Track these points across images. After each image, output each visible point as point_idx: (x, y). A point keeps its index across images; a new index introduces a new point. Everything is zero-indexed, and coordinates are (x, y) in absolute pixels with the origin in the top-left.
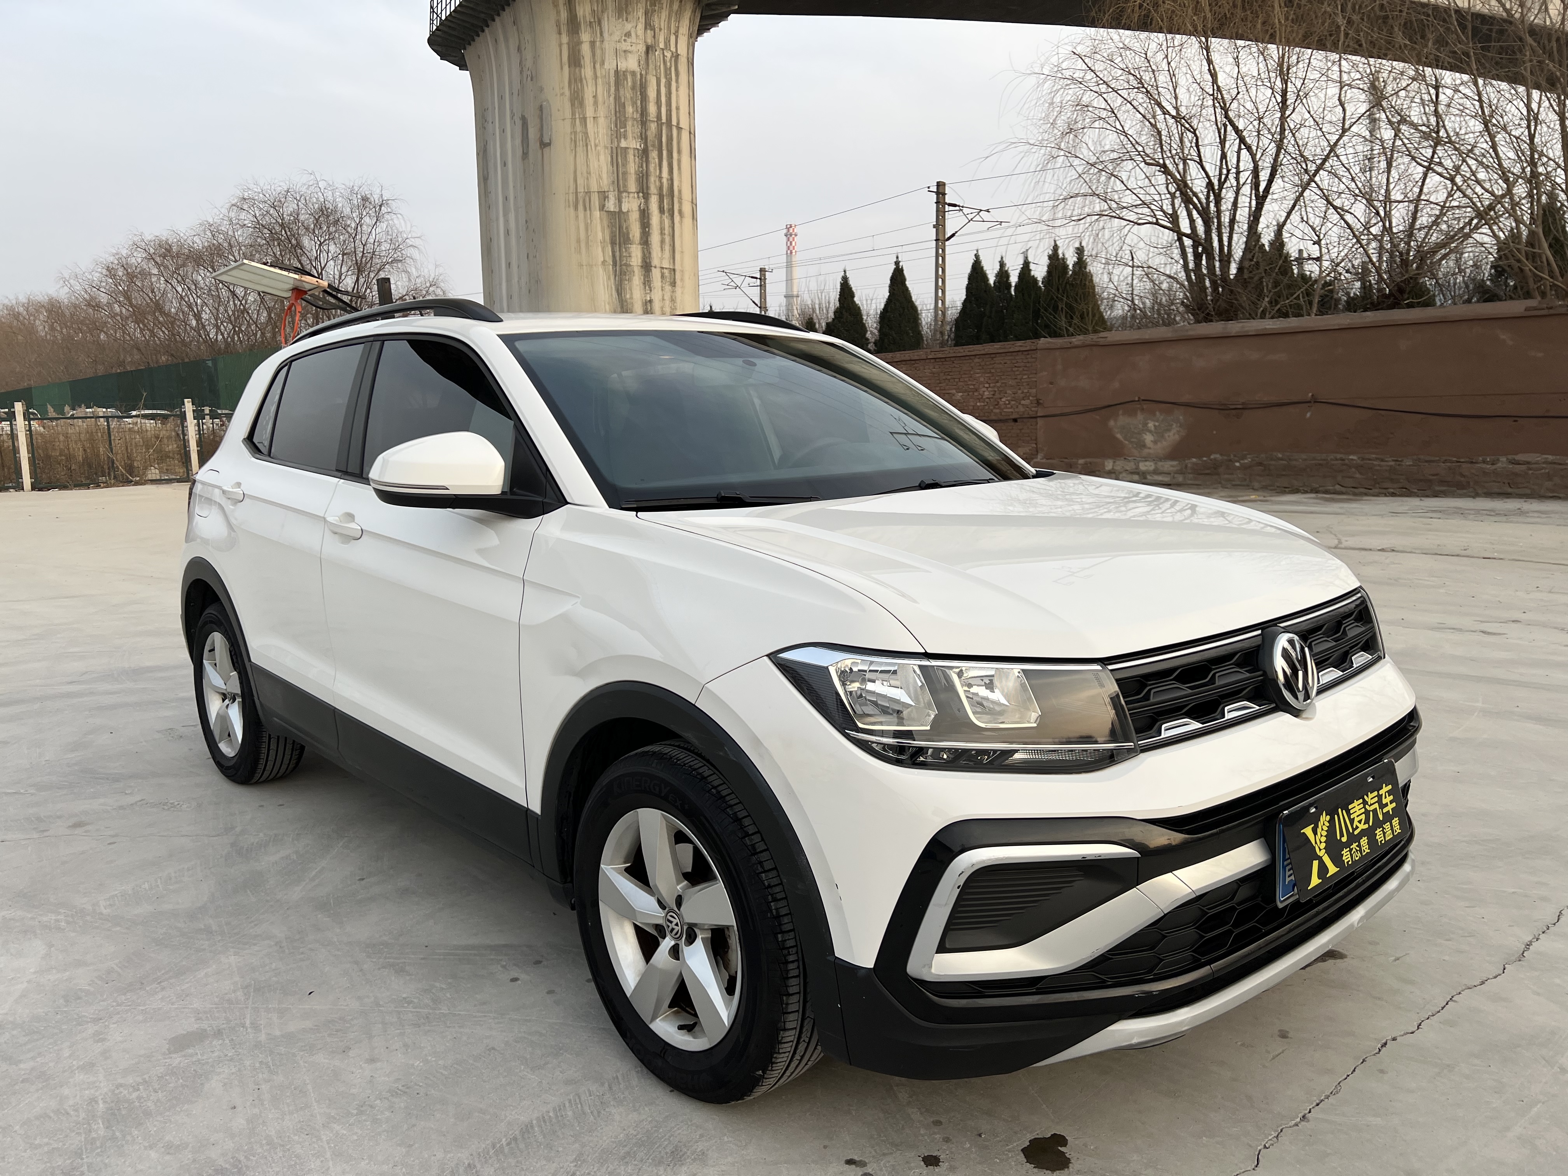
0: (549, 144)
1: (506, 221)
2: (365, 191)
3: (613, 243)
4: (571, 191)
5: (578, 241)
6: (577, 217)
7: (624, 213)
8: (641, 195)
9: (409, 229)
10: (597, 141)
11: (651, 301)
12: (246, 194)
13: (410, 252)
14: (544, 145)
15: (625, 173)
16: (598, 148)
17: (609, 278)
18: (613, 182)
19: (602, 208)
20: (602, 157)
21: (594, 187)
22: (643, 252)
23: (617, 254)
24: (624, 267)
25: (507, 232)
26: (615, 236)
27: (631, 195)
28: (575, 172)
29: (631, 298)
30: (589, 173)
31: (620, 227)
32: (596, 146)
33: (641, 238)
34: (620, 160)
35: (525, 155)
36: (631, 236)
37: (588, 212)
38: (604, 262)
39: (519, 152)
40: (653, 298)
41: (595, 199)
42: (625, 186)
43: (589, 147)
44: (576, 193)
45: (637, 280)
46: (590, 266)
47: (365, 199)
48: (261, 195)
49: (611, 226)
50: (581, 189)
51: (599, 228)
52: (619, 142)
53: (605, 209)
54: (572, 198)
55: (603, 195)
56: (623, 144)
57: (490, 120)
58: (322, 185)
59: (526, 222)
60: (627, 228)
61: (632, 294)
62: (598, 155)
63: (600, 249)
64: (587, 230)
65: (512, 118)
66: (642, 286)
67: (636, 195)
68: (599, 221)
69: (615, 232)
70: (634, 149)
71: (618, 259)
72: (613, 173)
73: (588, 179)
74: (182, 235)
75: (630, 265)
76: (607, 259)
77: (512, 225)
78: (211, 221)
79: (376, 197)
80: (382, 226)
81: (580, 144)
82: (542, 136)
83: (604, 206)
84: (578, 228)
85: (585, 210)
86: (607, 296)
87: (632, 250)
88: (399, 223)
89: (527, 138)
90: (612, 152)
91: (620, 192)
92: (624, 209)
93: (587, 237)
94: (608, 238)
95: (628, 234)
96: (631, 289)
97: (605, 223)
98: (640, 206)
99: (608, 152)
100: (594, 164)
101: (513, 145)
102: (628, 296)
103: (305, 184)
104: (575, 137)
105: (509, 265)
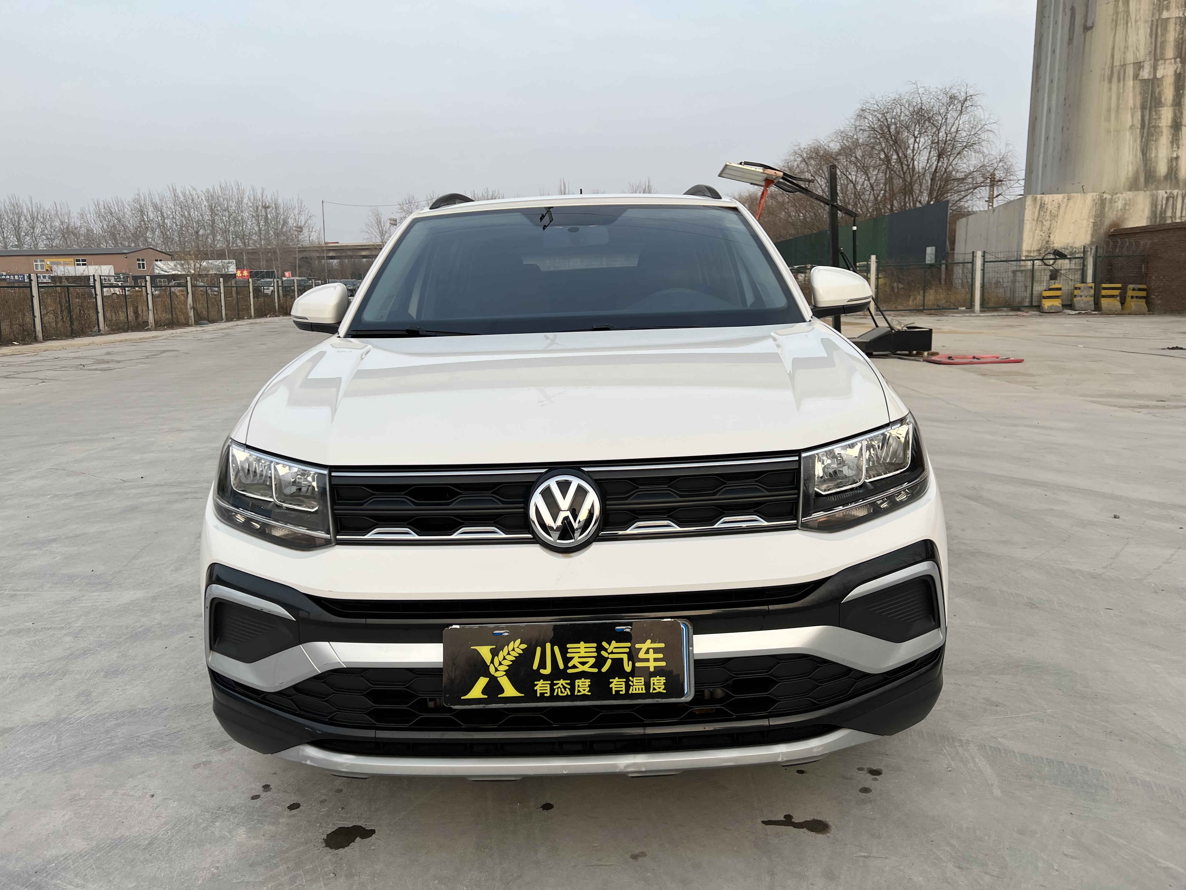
0: (1091, 28)
1: (1050, 100)
2: (954, 91)
3: (1143, 108)
4: (1107, 66)
5: (1109, 110)
6: (1110, 89)
7: (1158, 79)
8: (1178, 60)
9: (987, 117)
10: (1138, 17)
11: (1177, 158)
12: (864, 106)
13: (984, 136)
14: (1087, 28)
15: (1163, 43)
16: (1139, 23)
17: (1135, 140)
18: (1150, 52)
19: (1136, 77)
20: (1141, 32)
21: (1130, 58)
22: (1175, 113)
23: (1147, 118)
24: (1152, 129)
25: (1049, 110)
26: (1147, 101)
27: (1168, 62)
28: (1113, 48)
29: (1156, 157)
30: (1126, 48)
31: (1153, 92)
32: (1136, 21)
33: (1174, 100)
34: (1159, 31)
35: (1071, 40)
36: (1163, 100)
37: (1122, 83)
38: (1132, 127)
39: (1066, 39)
40: (1180, 154)
41: (1130, 71)
42: (1162, 54)
43: (1129, 24)
44: (1112, 67)
45: (1164, 140)
46: (1118, 131)
47: (953, 98)
48: (876, 106)
49: (1143, 93)
50: (1117, 63)
51: (1131, 95)
52: (1160, 13)
53: (1140, 78)
54: (1107, 72)
55: (1139, 66)
56: (1165, 15)
57: (1047, 15)
58: (921, 91)
59: (1065, 99)
60: (1160, 93)
61: (1157, 152)
62: (1138, 29)
63: (1129, 115)
64: (1118, 99)
65: (1064, 10)
66: (1169, 145)
67: (1173, 61)
68: (1131, 89)
69: (1147, 98)
70: (1176, 18)
71: (1147, 122)
72: (1151, 43)
73: (1125, 53)
74: (821, 142)
75: (1159, 127)
76: (1136, 123)
77: (1054, 103)
78: (842, 129)
79: (963, 94)
80: (965, 117)
81: (1121, 22)
82: (1086, 21)
83: (1138, 75)
84: (1110, 98)
85: (1119, 81)
86: (1131, 157)
87: (1163, 112)
88: (979, 112)
89: (1074, 25)
90: (1152, 25)
91: (1156, 60)
92: (1159, 75)
93: (1118, 106)
94: (1138, 104)
95: (1160, 97)
96: (1157, 149)
97: (1138, 90)
98: (1176, 71)
99: (1148, 26)
100: (1132, 39)
101: (1062, 34)
102: (1153, 155)
103: (907, 93)
104: (1117, 17)
105: (1047, 138)
